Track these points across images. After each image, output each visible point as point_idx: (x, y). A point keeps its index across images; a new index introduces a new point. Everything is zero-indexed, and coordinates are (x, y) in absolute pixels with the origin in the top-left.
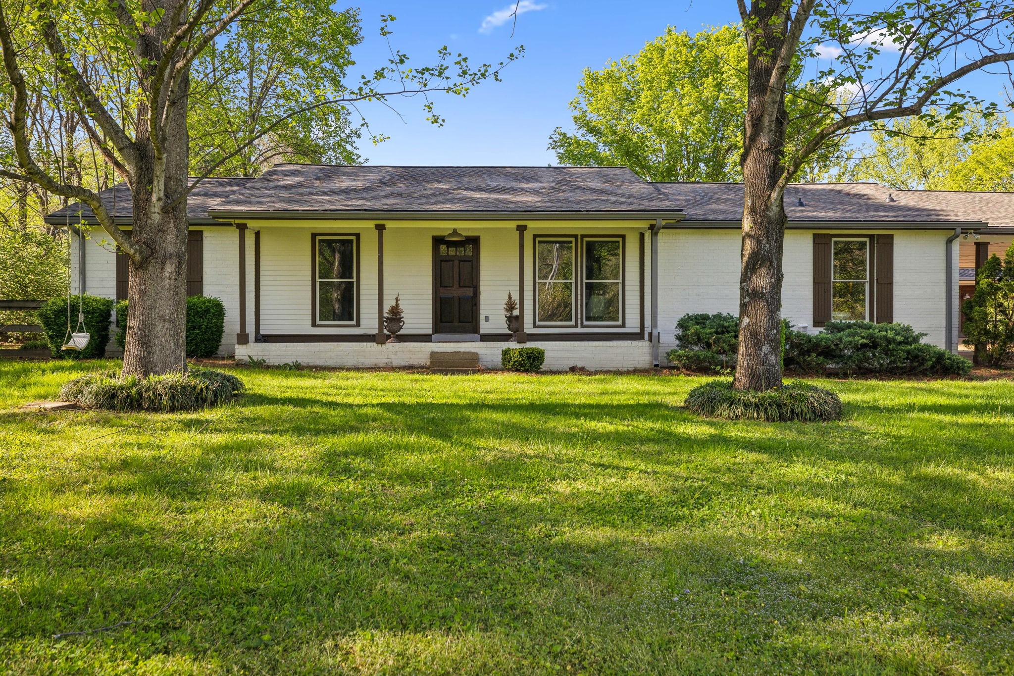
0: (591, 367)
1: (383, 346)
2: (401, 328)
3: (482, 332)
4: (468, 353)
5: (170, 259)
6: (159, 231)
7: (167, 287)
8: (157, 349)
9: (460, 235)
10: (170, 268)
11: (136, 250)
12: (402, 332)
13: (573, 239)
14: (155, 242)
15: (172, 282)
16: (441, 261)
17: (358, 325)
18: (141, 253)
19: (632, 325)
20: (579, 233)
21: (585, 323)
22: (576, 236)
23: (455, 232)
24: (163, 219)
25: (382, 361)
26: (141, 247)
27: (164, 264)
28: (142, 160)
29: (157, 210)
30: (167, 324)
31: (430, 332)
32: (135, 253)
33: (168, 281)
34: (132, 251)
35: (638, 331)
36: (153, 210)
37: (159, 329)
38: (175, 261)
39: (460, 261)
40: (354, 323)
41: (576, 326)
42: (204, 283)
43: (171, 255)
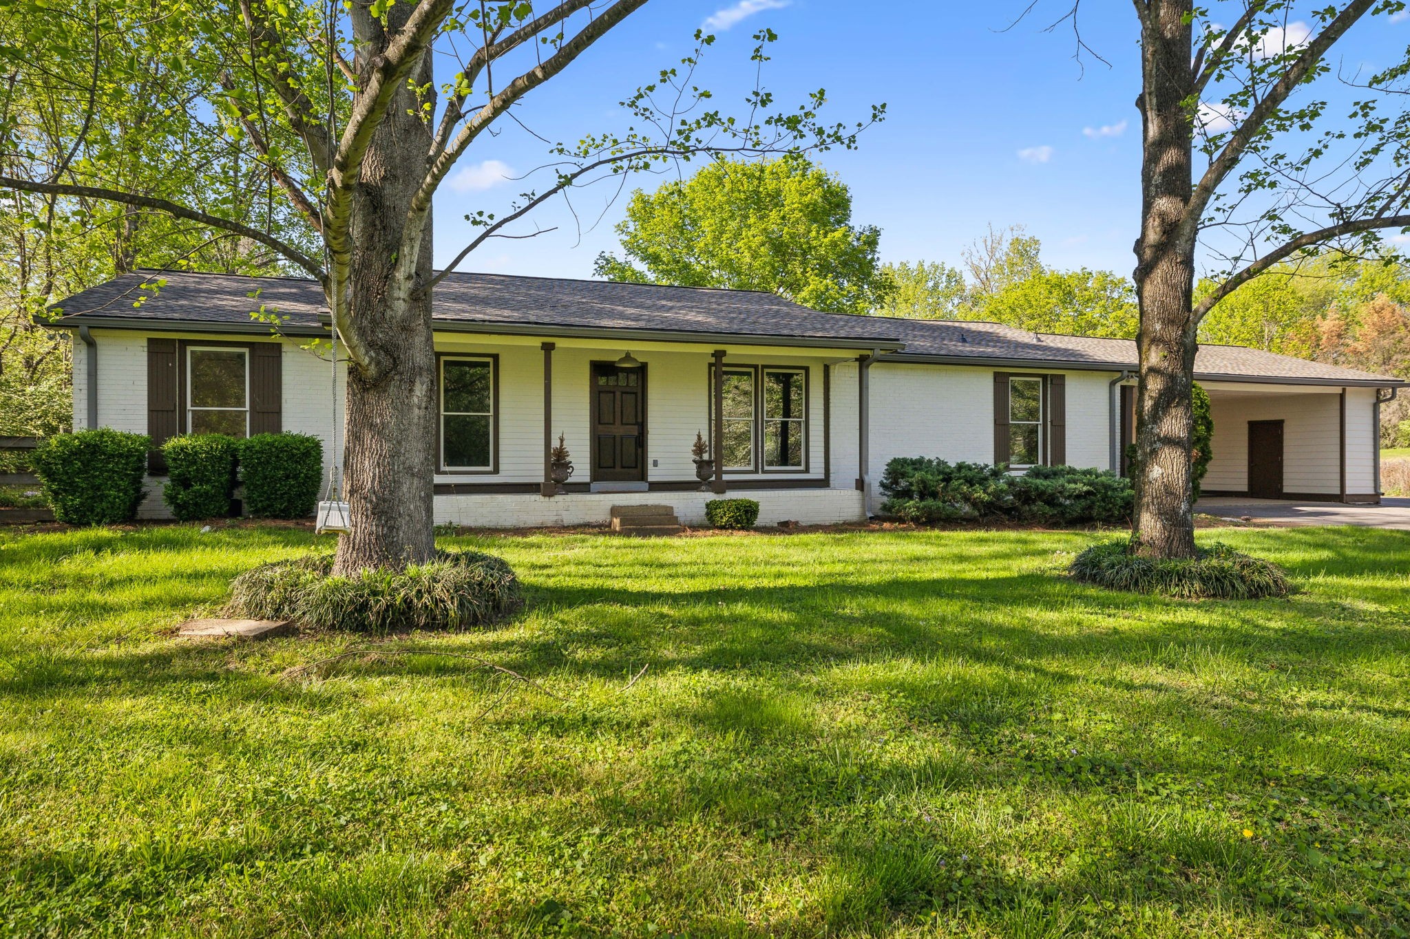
0: (804, 521)
1: (552, 499)
2: (568, 475)
3: (650, 479)
4: (656, 507)
5: (421, 375)
6: (404, 329)
7: (416, 420)
8: (402, 522)
9: (635, 360)
10: (420, 390)
11: (371, 358)
12: (570, 480)
13: (752, 370)
14: (397, 347)
15: (422, 413)
16: (600, 392)
17: (496, 471)
18: (378, 363)
19: (817, 472)
20: (760, 363)
21: (766, 468)
22: (756, 367)
23: (628, 357)
24: (410, 310)
25: (549, 519)
26: (378, 354)
27: (412, 382)
28: (375, 212)
29: (402, 295)
30: (416, 481)
31: (587, 480)
32: (370, 363)
33: (416, 411)
34: (367, 360)
35: (822, 476)
36: (396, 294)
37: (405, 488)
38: (426, 379)
39: (623, 393)
40: (490, 468)
41: (756, 471)
42: (284, 414)
43: (421, 368)
